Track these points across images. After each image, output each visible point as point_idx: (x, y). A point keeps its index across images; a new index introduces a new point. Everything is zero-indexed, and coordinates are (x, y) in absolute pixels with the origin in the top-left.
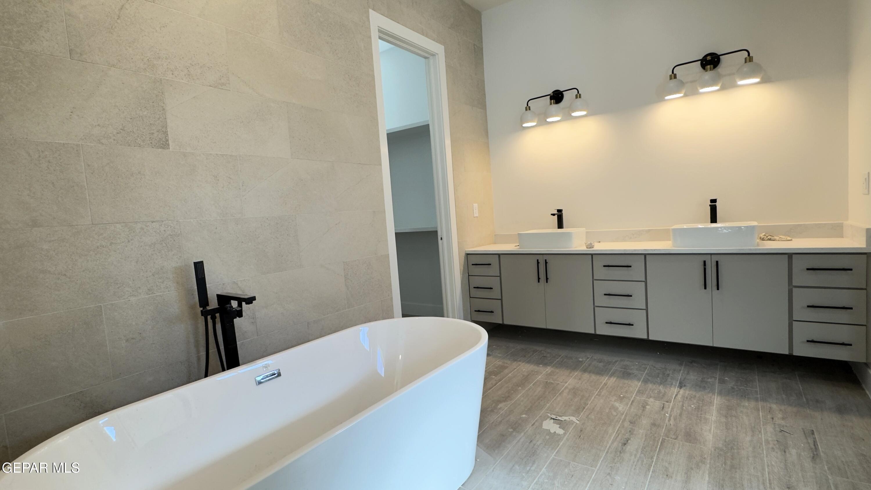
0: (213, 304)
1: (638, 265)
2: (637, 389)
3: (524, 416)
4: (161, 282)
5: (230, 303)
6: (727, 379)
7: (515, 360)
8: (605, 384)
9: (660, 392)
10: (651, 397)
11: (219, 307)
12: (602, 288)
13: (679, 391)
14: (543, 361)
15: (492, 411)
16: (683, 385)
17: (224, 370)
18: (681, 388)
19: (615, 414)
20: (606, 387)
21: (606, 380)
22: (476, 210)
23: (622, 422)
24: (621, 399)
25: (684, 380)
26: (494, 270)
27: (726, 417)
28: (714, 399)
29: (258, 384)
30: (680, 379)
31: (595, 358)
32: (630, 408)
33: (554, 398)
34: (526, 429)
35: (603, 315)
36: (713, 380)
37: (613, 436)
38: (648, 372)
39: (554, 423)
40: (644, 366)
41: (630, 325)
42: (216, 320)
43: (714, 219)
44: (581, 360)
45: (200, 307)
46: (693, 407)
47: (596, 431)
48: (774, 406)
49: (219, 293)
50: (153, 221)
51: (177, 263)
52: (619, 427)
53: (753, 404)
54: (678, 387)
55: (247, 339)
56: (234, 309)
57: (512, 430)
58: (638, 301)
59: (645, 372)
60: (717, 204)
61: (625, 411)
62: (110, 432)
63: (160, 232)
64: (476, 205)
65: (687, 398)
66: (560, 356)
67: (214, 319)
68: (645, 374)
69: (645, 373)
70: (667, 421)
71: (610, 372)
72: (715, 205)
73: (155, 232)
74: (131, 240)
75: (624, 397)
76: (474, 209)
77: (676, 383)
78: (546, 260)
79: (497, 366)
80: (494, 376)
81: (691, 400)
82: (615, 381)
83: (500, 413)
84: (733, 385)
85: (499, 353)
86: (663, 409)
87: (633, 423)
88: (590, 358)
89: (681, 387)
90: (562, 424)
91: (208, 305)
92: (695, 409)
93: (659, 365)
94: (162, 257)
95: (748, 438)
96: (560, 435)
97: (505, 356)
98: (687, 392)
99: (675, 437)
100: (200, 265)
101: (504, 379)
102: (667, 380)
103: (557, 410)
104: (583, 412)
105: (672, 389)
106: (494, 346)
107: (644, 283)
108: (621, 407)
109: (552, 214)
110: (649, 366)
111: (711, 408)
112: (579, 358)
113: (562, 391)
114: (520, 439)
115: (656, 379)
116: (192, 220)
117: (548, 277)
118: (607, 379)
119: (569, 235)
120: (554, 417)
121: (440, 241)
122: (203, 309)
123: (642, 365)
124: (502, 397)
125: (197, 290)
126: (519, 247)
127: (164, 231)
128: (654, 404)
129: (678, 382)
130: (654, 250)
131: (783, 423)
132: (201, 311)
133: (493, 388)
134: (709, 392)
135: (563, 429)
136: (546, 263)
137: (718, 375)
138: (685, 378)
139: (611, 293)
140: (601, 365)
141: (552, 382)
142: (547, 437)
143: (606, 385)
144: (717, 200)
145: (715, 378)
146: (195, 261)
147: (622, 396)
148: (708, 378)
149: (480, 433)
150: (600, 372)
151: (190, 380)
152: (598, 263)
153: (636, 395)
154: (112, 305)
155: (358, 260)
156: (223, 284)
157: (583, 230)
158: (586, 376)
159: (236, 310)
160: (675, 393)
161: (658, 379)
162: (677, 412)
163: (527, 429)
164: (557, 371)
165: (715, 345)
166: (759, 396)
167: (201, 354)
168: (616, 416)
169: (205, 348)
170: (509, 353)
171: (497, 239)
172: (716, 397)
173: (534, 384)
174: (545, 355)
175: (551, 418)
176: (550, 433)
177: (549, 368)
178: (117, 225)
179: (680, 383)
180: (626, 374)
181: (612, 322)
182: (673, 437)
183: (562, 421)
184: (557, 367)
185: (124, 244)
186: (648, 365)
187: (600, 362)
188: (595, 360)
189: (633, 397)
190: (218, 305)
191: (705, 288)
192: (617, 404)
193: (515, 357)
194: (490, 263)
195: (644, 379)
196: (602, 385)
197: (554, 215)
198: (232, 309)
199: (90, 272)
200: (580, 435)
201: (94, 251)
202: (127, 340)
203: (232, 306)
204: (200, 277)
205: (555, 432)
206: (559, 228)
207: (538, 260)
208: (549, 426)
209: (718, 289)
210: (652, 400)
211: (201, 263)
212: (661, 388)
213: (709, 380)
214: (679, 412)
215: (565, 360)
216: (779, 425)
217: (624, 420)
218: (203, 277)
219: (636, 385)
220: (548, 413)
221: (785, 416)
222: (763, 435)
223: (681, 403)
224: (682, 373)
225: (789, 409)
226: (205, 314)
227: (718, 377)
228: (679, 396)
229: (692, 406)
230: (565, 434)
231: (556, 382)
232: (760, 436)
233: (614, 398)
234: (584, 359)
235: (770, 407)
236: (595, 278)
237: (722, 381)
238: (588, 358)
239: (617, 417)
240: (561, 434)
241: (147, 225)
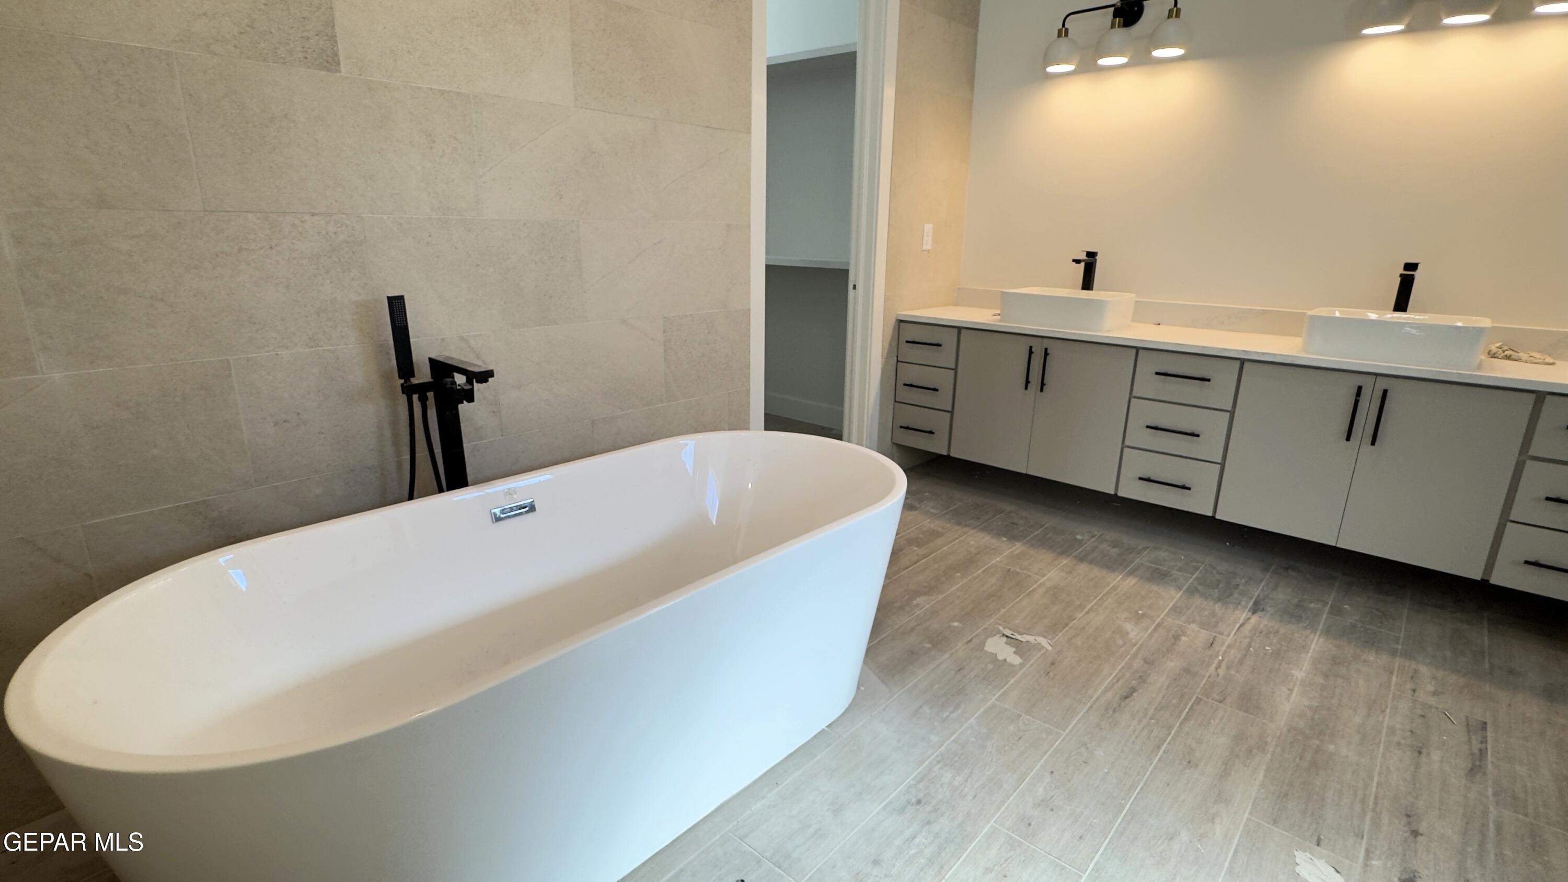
0: (423, 375)
1: (1225, 378)
2: (1171, 604)
3: (956, 624)
4: (331, 327)
5: (452, 376)
6: (1346, 608)
7: (959, 524)
8: (1115, 588)
9: (1213, 614)
10: (1193, 622)
11: (432, 380)
12: (1144, 413)
13: (1249, 619)
14: (1010, 532)
15: (902, 608)
16: (1259, 609)
17: (441, 490)
18: (1256, 613)
19: (1120, 642)
20: (1115, 593)
21: (1118, 579)
22: (927, 236)
23: (1130, 659)
24: (1138, 618)
25: (1264, 599)
26: (945, 357)
27: (1326, 676)
28: (1313, 640)
29: (494, 521)
30: (1258, 596)
31: (1108, 537)
32: (1151, 636)
33: (1016, 601)
34: (955, 647)
35: (1137, 464)
36: (1320, 606)
37: (1108, 681)
38: (1200, 575)
39: (1006, 643)
40: (1195, 564)
41: (1184, 487)
42: (428, 402)
43: (1401, 304)
44: (1079, 537)
45: (400, 377)
46: (1269, 650)
47: (1080, 668)
48: (1423, 669)
49: (433, 356)
50: (314, 213)
51: (360, 294)
52: (1123, 668)
53: (1384, 659)
54: (1249, 611)
55: (485, 439)
56: (458, 388)
57: (930, 646)
58: (1211, 447)
59: (1194, 575)
60: (1418, 274)
61: (1140, 640)
62: (238, 578)
63: (327, 234)
64: (929, 228)
65: (1261, 632)
66: (1043, 526)
67: (423, 401)
68: (1192, 579)
69: (1194, 577)
70: (1213, 668)
71: (1129, 566)
72: (1413, 275)
73: (319, 233)
74: (276, 245)
75: (1143, 615)
76: (925, 236)
77: (1247, 603)
78: (1046, 350)
79: (925, 529)
80: (917, 546)
81: (1268, 638)
82: (1134, 585)
83: (913, 614)
84: (1356, 621)
85: (933, 508)
86: (1211, 645)
87: (1149, 664)
88: (1096, 537)
89: (1254, 611)
90: (1020, 648)
91: (413, 376)
92: (1272, 653)
93: (1224, 567)
94: (331, 282)
95: (1358, 719)
96: (1012, 665)
97: (943, 513)
98: (1265, 622)
99: (1221, 699)
100: (398, 302)
101: (933, 555)
102: (1231, 595)
103: (1017, 621)
104: (1064, 631)
105: (1236, 612)
106: (926, 494)
107: (1228, 414)
108: (1134, 632)
109: (1074, 261)
110: (1203, 565)
111: (1303, 655)
112: (1077, 534)
113: (1033, 590)
114: (941, 663)
115: (1212, 590)
116: (385, 217)
117: (1045, 382)
118: (1122, 578)
119: (1099, 306)
120: (1008, 633)
121: (851, 292)
122: (405, 382)
123: (1191, 561)
124: (925, 586)
125: (393, 346)
126: (999, 317)
127: (335, 233)
128: (1195, 636)
129: (1252, 602)
130: (1264, 354)
131: (1432, 701)
132: (402, 385)
133: (910, 569)
134: (1305, 628)
135: (1021, 657)
136: (1046, 354)
137: (1331, 597)
138: (1267, 596)
139: (1160, 426)
140: (1114, 551)
141: (1018, 570)
142: (990, 666)
143: (1116, 590)
144: (1419, 265)
145: (1325, 604)
146: (390, 295)
147: (1140, 612)
148: (1311, 602)
149: (872, 644)
150: (1110, 565)
151: (384, 500)
152: (1147, 367)
153: (1167, 615)
154: (248, 360)
155: (691, 315)
156: (443, 340)
157: (1129, 298)
158: (1083, 568)
159: (463, 388)
160: (1241, 621)
161: (1216, 591)
162: (1234, 654)
163: (958, 647)
164: (1032, 552)
165: (1338, 546)
166: (1400, 647)
167: (404, 457)
168: (1122, 646)
169: (409, 447)
170: (950, 509)
171: (961, 297)
172: (1316, 638)
173: (984, 570)
174: (1015, 521)
175: (1004, 634)
176: (997, 660)
177: (1018, 544)
178: (250, 215)
179: (1256, 603)
180: (1159, 575)
181: (1152, 478)
182: (1217, 697)
183: (1022, 642)
184: (1032, 546)
185: (262, 252)
186: (1203, 563)
187: (1114, 547)
188: (1106, 540)
189: (1162, 616)
190: (432, 378)
191: (1348, 439)
192: (1128, 626)
193: (960, 517)
194: (940, 343)
195: (1188, 588)
196: (1109, 588)
197: (1077, 261)
198: (454, 386)
199: (205, 298)
200: (1048, 671)
201: (211, 262)
202: (276, 424)
203: (455, 383)
204: (398, 324)
205: (1005, 660)
206: (1084, 288)
207: (1031, 348)
208: (998, 647)
209: (1373, 443)
210: (1194, 627)
211: (401, 298)
212: (1217, 607)
213: (1312, 606)
214: (1239, 656)
215: (1050, 535)
216: (1424, 704)
217: (1135, 656)
218: (404, 325)
219: (1171, 596)
220: (1000, 625)
221: (1440, 690)
222: (1387, 718)
223: (1248, 640)
224: (1263, 587)
225: (1453, 679)
226: (409, 390)
227: (1330, 603)
228: (1248, 627)
229: (1267, 648)
230: (1022, 665)
231: (1025, 572)
232: (1381, 719)
233: (1126, 615)
234: (1086, 538)
235: (1415, 670)
236: (1134, 394)
237: (1336, 611)
238: (1093, 536)
239: (1123, 649)
240: (1014, 664)
241: (303, 219)
